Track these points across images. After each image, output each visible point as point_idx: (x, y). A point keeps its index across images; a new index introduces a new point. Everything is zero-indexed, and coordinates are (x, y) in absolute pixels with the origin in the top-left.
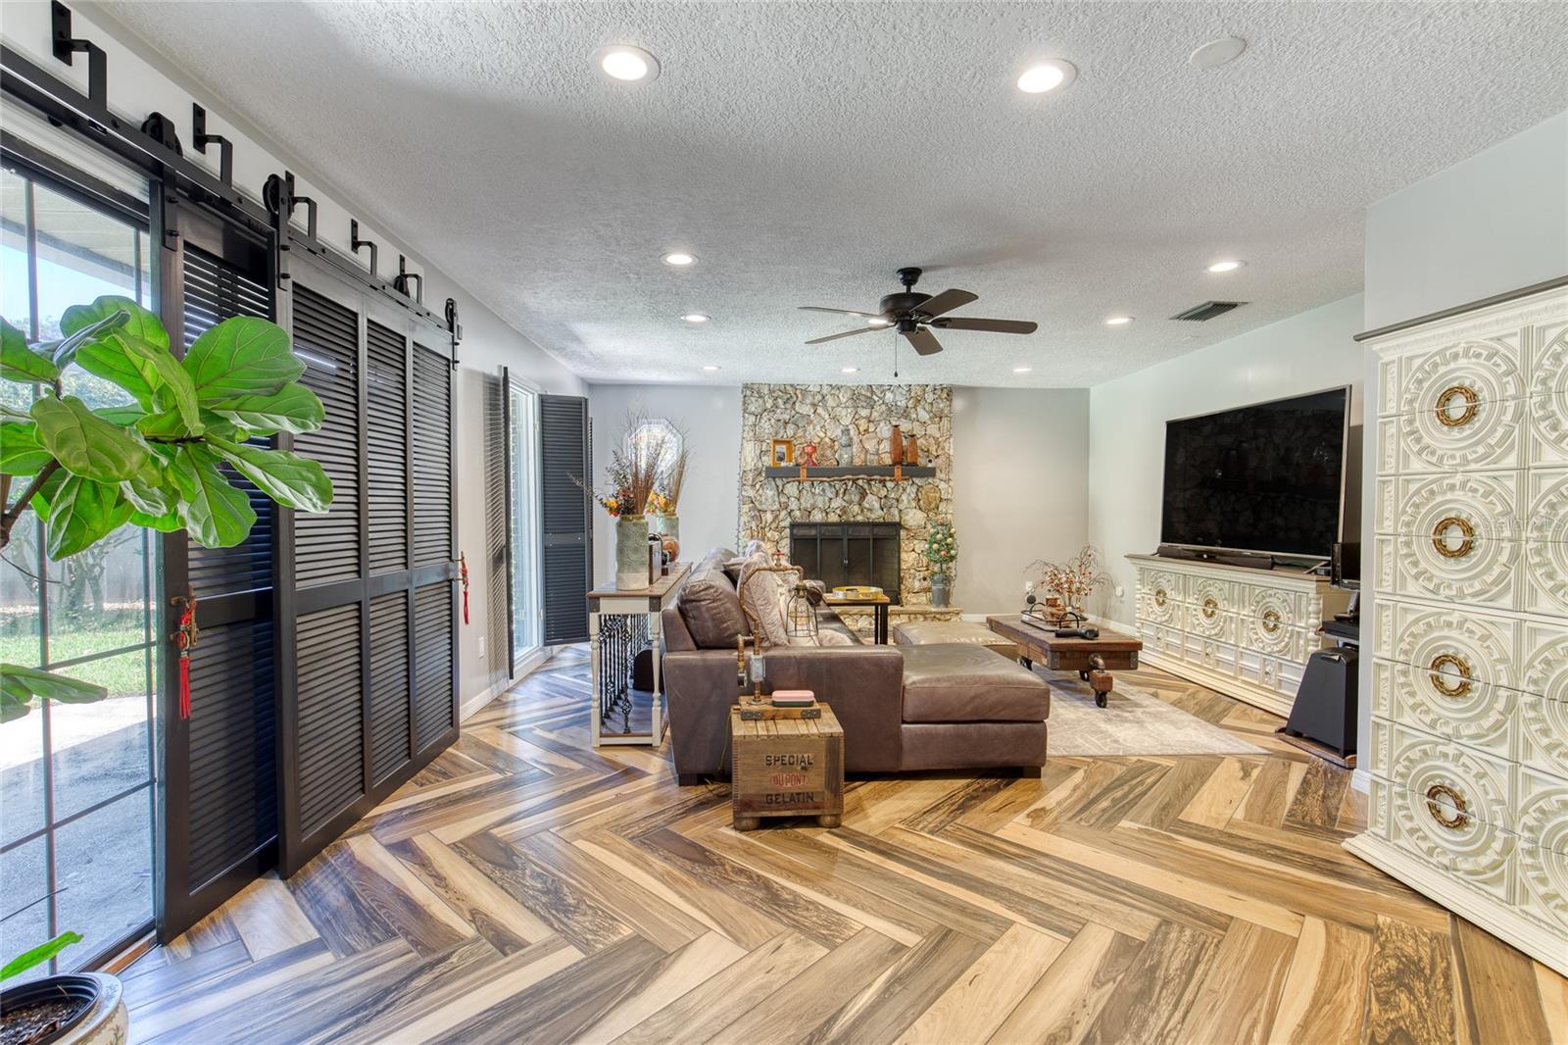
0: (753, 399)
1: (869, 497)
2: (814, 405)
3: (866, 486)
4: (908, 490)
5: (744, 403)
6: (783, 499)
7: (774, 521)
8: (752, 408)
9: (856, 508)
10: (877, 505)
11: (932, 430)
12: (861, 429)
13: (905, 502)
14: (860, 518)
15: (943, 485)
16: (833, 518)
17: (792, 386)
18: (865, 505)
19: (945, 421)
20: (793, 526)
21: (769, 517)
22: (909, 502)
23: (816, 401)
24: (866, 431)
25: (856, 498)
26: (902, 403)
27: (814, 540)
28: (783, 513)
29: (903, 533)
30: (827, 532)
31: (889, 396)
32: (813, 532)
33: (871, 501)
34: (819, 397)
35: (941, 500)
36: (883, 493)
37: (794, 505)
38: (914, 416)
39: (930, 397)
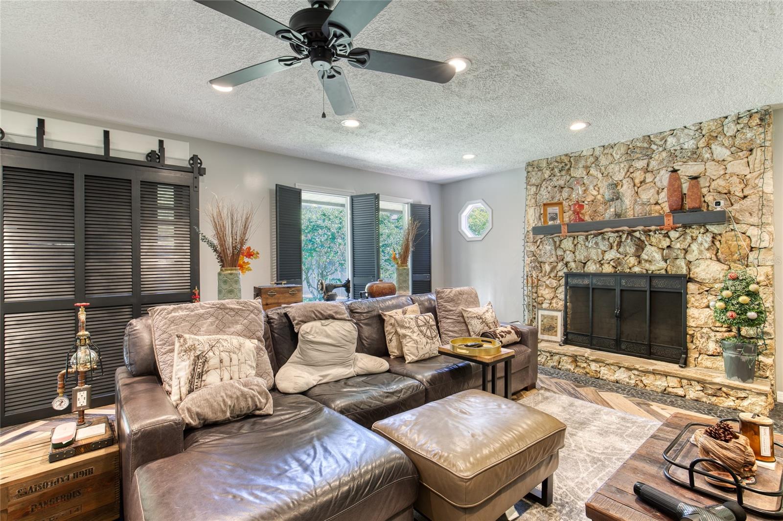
0: (534, 173)
1: (648, 249)
2: (587, 168)
3: (643, 238)
4: (700, 239)
5: (527, 178)
6: (560, 252)
7: (551, 271)
8: (533, 181)
9: (632, 260)
10: (658, 256)
11: (737, 167)
12: (637, 181)
13: (696, 252)
14: (637, 269)
15: (753, 231)
16: (608, 269)
17: (566, 155)
18: (644, 256)
19: (758, 153)
20: (567, 275)
21: (547, 268)
22: (701, 252)
23: (589, 164)
24: (642, 182)
25: (631, 250)
26: (690, 145)
27: (586, 288)
28: (560, 264)
29: (691, 287)
30: (598, 282)
31: (671, 140)
32: (586, 281)
33: (651, 252)
34: (592, 159)
35: (752, 249)
36: (665, 243)
37: (569, 257)
38: (707, 156)
39: (731, 129)
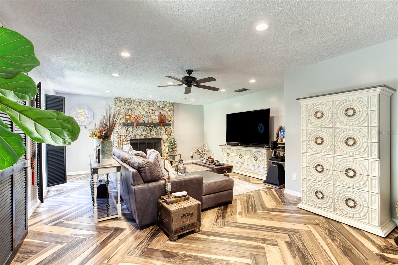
0: (118, 102)
1: (153, 131)
2: (137, 105)
3: (152, 128)
4: (163, 130)
5: (115, 103)
6: (128, 132)
7: (125, 139)
8: (118, 105)
9: (149, 135)
10: (155, 134)
11: (169, 114)
12: (150, 113)
13: (162, 133)
14: (150, 137)
15: (172, 128)
16: (143, 137)
17: (130, 99)
18: (152, 133)
19: (172, 111)
20: (131, 140)
21: (123, 137)
22: (163, 133)
23: (137, 104)
24: (152, 113)
25: (149, 132)
26: (161, 106)
27: (137, 144)
28: (128, 136)
29: (162, 141)
30: (141, 142)
31: (158, 104)
32: (137, 142)
33: (153, 132)
34: (138, 103)
35: (172, 132)
36: (157, 130)
37: (131, 134)
38: (164, 110)
39: (168, 105)
